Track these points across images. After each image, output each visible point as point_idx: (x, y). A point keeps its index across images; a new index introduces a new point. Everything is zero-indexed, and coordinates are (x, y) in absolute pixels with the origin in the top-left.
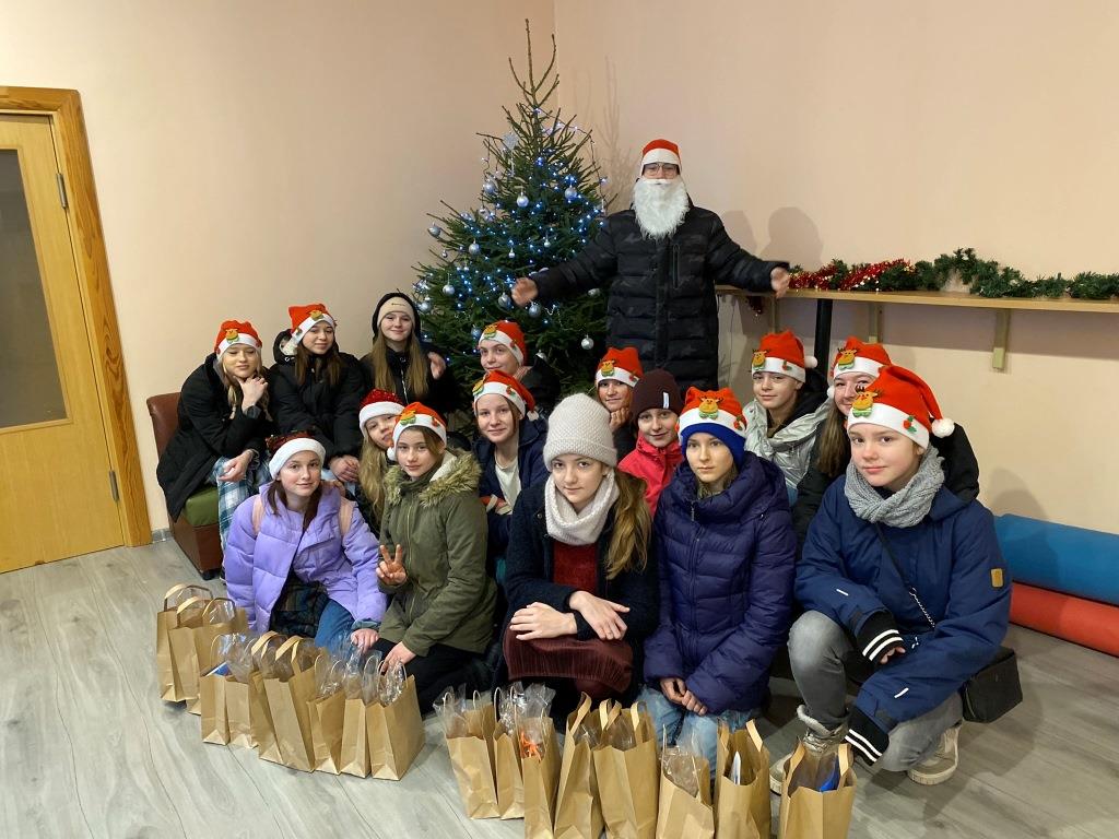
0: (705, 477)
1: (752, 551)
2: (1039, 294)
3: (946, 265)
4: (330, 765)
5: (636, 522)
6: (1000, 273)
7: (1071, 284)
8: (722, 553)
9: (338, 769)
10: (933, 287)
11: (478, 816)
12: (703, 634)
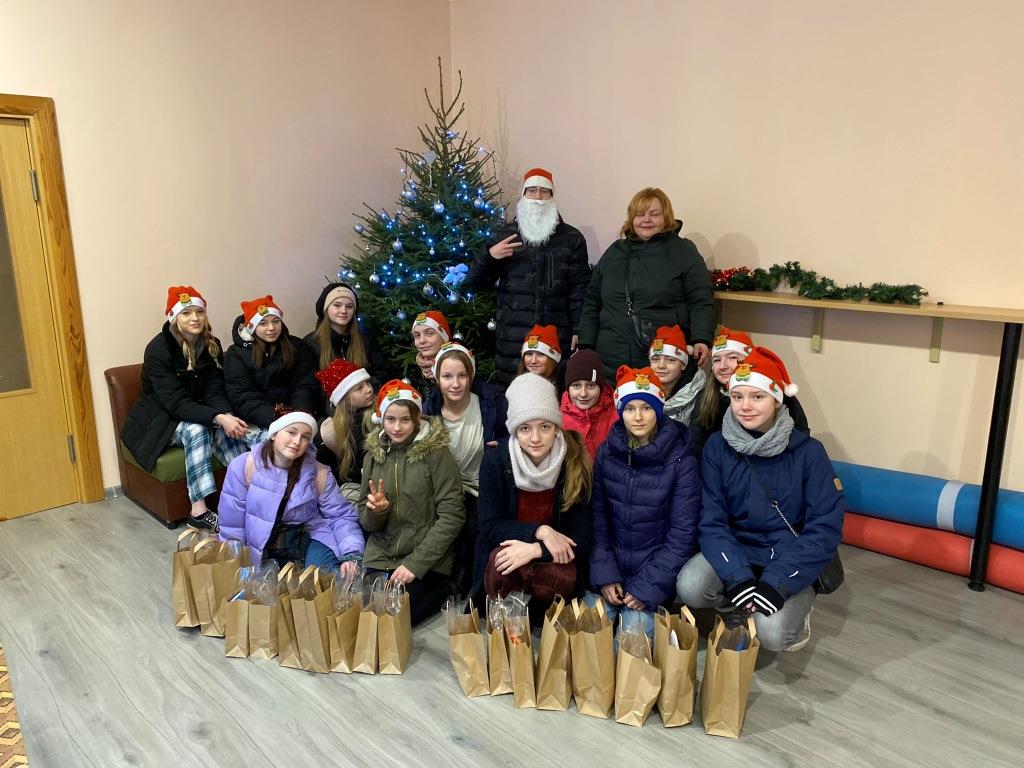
0: (637, 433)
1: (673, 487)
2: (847, 297)
3: (777, 271)
4: (343, 666)
5: (584, 468)
6: (819, 281)
7: (869, 291)
8: (651, 488)
9: (351, 669)
10: (768, 289)
11: (472, 694)
12: (636, 550)
